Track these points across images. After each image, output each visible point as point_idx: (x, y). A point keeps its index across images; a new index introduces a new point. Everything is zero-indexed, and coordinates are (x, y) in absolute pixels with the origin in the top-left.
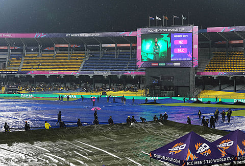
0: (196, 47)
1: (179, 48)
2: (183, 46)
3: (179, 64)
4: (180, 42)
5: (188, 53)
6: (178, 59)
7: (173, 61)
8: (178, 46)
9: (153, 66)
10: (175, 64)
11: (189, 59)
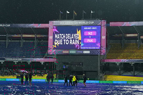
0: (104, 37)
1: (89, 38)
2: (92, 37)
3: (88, 52)
4: (90, 33)
5: (97, 42)
6: (87, 48)
7: (83, 49)
8: (88, 37)
9: (64, 53)
10: (85, 52)
11: (98, 48)
